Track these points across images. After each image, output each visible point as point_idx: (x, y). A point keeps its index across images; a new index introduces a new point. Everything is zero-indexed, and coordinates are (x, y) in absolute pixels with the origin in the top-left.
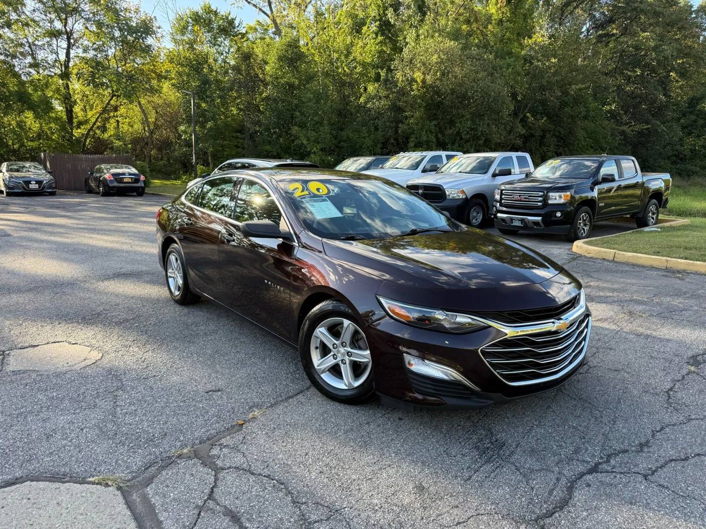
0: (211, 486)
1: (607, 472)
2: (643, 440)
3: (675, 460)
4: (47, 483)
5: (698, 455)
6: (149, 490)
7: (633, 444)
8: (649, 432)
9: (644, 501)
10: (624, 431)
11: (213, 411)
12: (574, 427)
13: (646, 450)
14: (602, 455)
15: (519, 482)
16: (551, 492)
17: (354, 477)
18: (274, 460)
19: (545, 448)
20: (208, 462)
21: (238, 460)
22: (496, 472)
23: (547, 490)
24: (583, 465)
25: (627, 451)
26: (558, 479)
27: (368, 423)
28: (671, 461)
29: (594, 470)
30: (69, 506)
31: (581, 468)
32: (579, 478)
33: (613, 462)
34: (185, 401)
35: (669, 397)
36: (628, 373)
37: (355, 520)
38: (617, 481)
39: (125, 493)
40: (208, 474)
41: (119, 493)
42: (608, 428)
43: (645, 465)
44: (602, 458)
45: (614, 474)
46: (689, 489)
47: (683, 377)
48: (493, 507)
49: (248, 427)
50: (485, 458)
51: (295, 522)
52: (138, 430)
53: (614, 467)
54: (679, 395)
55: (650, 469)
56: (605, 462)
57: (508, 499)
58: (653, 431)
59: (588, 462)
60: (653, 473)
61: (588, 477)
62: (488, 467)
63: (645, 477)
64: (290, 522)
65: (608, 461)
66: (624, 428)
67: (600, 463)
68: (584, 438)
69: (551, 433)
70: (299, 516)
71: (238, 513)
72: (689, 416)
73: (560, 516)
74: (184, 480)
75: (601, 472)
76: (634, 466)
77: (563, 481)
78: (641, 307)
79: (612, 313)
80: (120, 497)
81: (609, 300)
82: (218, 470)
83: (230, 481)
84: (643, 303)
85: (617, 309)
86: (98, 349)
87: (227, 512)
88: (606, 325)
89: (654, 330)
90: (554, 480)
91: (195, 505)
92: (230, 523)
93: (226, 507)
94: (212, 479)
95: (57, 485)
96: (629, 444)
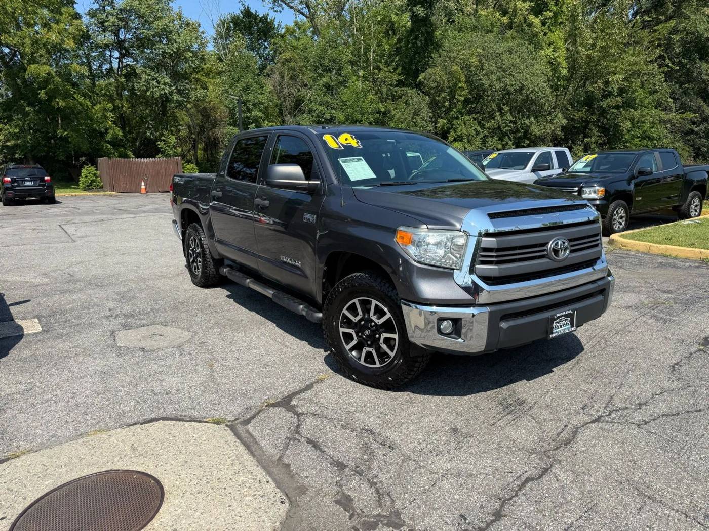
0: (296, 425)
1: (607, 422)
2: (643, 401)
3: (667, 415)
5: (688, 412)
6: (250, 427)
7: (633, 403)
8: (650, 395)
9: (634, 442)
10: (627, 394)
11: (289, 375)
12: (584, 391)
13: (643, 407)
14: (605, 410)
15: (534, 427)
16: (558, 435)
17: (403, 421)
18: (340, 409)
19: (558, 404)
20: (291, 409)
21: (313, 408)
22: (516, 421)
23: (556, 433)
24: (588, 417)
25: (627, 408)
26: (566, 426)
28: (663, 415)
29: (597, 420)
30: (195, 436)
31: (586, 419)
32: (583, 426)
33: (613, 415)
34: (265, 368)
35: (674, 370)
36: (641, 351)
37: (405, 448)
38: (614, 428)
39: (232, 428)
40: (292, 417)
41: (227, 428)
42: (614, 392)
43: (640, 418)
44: (604, 412)
45: (613, 424)
46: (673, 434)
47: (691, 354)
48: (511, 443)
49: (317, 387)
50: (507, 410)
51: (361, 448)
52: (234, 388)
53: (614, 418)
54: (683, 368)
55: (644, 421)
56: (607, 416)
57: (524, 438)
58: (653, 395)
59: (592, 415)
60: (646, 423)
61: (591, 425)
62: (510, 417)
63: (639, 426)
64: (357, 448)
65: (610, 414)
66: (627, 391)
67: (603, 416)
68: (592, 398)
69: (565, 394)
70: (363, 444)
71: (318, 442)
72: (688, 384)
73: (563, 450)
74: (274, 421)
75: (602, 422)
76: (631, 419)
77: (570, 427)
78: (666, 296)
79: (637, 301)
80: (229, 431)
81: (637, 289)
82: (299, 415)
83: (309, 422)
84: (669, 292)
85: (643, 297)
86: (188, 330)
87: (309, 441)
88: (629, 312)
89: (674, 316)
90: (562, 427)
91: (285, 437)
92: (313, 448)
93: (308, 439)
94: (296, 420)
95: (182, 423)
96: (630, 403)
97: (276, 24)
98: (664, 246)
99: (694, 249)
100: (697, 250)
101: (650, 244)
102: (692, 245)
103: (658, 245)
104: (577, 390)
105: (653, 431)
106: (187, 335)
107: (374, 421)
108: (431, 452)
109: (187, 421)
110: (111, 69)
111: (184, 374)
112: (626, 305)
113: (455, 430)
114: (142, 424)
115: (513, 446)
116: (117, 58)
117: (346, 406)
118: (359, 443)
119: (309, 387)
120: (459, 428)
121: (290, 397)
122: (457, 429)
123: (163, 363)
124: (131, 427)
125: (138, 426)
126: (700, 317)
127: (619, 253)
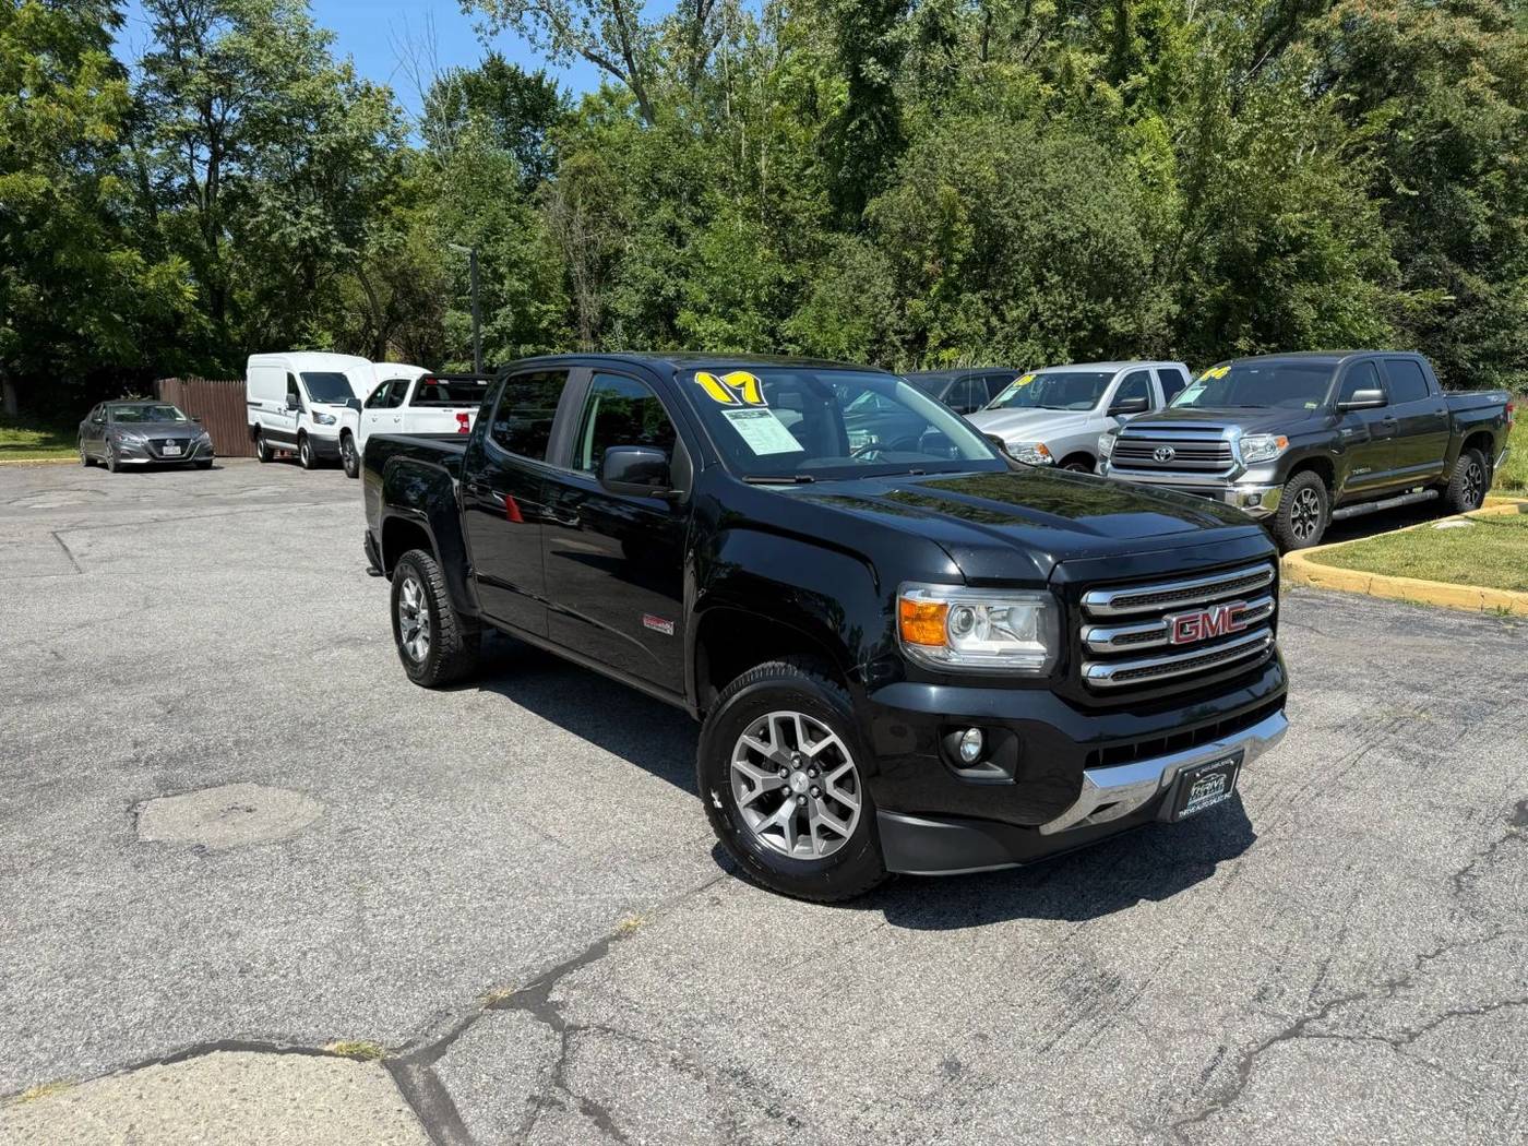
0: (556, 1060)
1: (1320, 1035)
2: (1397, 976)
3: (1459, 1014)
4: (252, 1053)
5: (1507, 1003)
6: (441, 1068)
7: (1376, 982)
8: (1411, 957)
9: (1389, 1092)
10: (1360, 955)
11: (548, 918)
12: (1259, 949)
13: (1401, 992)
14: (1312, 1003)
15: (1146, 1054)
16: (1206, 1075)
17: (825, 1044)
18: (671, 1012)
19: (1199, 988)
20: (547, 1012)
21: (604, 1012)
22: (1100, 1036)
23: (1200, 1068)
24: (1273, 1023)
25: (1363, 995)
26: (1222, 1050)
27: (850, 942)
28: (1450, 1014)
29: (1295, 1032)
30: (298, 1095)
31: (1270, 1028)
32: (1263, 1048)
33: (1332, 1016)
34: (493, 899)
35: (1460, 888)
36: (1379, 839)
37: (829, 1123)
38: (1339, 1051)
39: (396, 1069)
40: (548, 1038)
41: (385, 1072)
42: (1328, 949)
43: (1397, 1024)
44: (1311, 1009)
45: (1334, 1040)
46: (1481, 1068)
47: (1493, 846)
48: (1093, 1101)
49: (617, 951)
50: (1079, 1008)
51: (717, 1127)
52: (409, 956)
53: (1335, 1026)
54: (1480, 884)
55: (1406, 1030)
56: (1317, 1018)
57: (1123, 1086)
58: (1419, 956)
59: (1283, 1018)
60: (1412, 1037)
61: (1282, 1045)
62: (1085, 1027)
63: (1395, 1045)
64: (707, 1127)
65: (1324, 1015)
66: (1359, 949)
67: (1308, 1020)
68: (1278, 970)
69: (1214, 960)
70: (723, 1116)
71: (610, 1109)
72: (1497, 925)
73: (1221, 1118)
74: (503, 1050)
75: (1308, 1037)
76: (1375, 1025)
77: (1232, 1053)
78: (1418, 698)
79: (1356, 710)
80: (388, 1079)
81: (1352, 682)
82: (568, 1031)
83: (591, 1050)
84: (1423, 689)
85: (1367, 702)
86: (317, 796)
87: (588, 1109)
88: (1341, 738)
89: (1442, 748)
90: (1214, 1052)
91: (527, 1096)
92: (596, 1128)
93: (585, 1100)
94: (558, 1046)
95: (270, 1057)
96: (1369, 982)
97: (560, 93)
98: (1401, 581)
99: (1465, 587)
100: (1475, 589)
101: (1370, 575)
102: (1462, 578)
103: (1388, 578)
104: (1241, 946)
105: (1433, 1061)
106: (310, 808)
107: (754, 1045)
108: (895, 1133)
109: (283, 1052)
110: (193, 185)
111: (292, 918)
112: (1332, 720)
113: (953, 1067)
114: (166, 1062)
115: (1098, 1112)
116: (205, 162)
117: (683, 1005)
118: (714, 1110)
119: (597, 952)
120: (964, 1062)
121: (547, 981)
122: (959, 1065)
123: (244, 886)
124: (139, 1073)
125: (157, 1067)
126: (1500, 750)
127: (1305, 596)
